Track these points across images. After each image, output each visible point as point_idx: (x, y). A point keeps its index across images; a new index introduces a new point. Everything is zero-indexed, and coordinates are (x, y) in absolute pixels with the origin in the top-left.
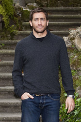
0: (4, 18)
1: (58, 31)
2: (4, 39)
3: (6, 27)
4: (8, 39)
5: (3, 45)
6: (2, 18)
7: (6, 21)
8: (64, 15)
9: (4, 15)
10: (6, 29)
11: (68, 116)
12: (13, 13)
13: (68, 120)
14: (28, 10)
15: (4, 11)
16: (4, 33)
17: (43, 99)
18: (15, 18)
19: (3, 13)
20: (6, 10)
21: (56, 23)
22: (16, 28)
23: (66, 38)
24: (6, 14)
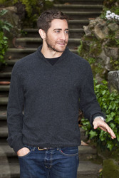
5: (26, 33)
6: (25, 8)
7: (29, 11)
10: (29, 18)
12: (35, 3)
18: (37, 8)
19: (26, 3)
23: (86, 27)
24: (29, 4)
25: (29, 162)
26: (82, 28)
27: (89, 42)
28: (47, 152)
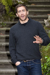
0: (6, 7)
1: (40, 16)
2: (6, 21)
3: (8, 13)
4: (9, 21)
5: (5, 25)
6: (5, 7)
7: (7, 10)
8: (44, 6)
9: (6, 5)
10: (7, 15)
11: (48, 71)
13: (47, 74)
14: (21, 2)
15: (6, 3)
16: (6, 17)
17: (29, 64)
18: (13, 7)
19: (6, 4)
20: (7, 2)
21: (40, 10)
22: (14, 13)
23: (46, 20)
24: (7, 5)
25: (21, 67)
26: (43, 21)
27: (48, 31)
28: (28, 62)
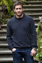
0: (7, 7)
2: (7, 19)
3: (9, 12)
7: (9, 9)
8: (39, 5)
12: (12, 5)
15: (7, 4)
16: (7, 15)
23: (40, 17)
